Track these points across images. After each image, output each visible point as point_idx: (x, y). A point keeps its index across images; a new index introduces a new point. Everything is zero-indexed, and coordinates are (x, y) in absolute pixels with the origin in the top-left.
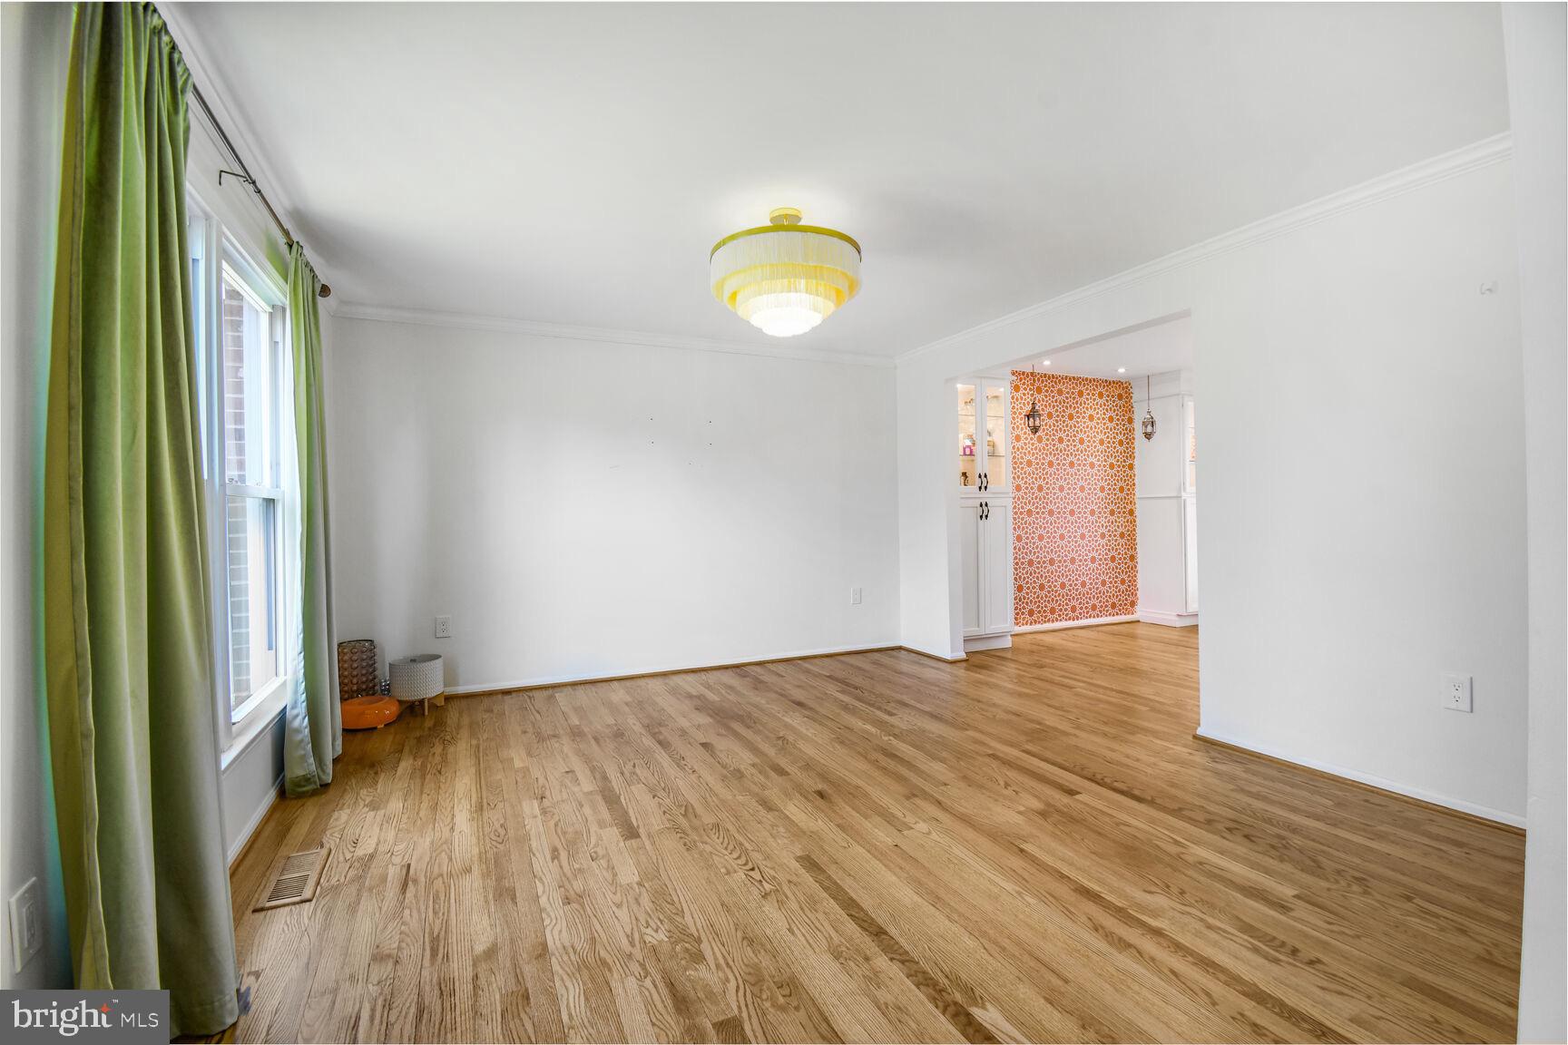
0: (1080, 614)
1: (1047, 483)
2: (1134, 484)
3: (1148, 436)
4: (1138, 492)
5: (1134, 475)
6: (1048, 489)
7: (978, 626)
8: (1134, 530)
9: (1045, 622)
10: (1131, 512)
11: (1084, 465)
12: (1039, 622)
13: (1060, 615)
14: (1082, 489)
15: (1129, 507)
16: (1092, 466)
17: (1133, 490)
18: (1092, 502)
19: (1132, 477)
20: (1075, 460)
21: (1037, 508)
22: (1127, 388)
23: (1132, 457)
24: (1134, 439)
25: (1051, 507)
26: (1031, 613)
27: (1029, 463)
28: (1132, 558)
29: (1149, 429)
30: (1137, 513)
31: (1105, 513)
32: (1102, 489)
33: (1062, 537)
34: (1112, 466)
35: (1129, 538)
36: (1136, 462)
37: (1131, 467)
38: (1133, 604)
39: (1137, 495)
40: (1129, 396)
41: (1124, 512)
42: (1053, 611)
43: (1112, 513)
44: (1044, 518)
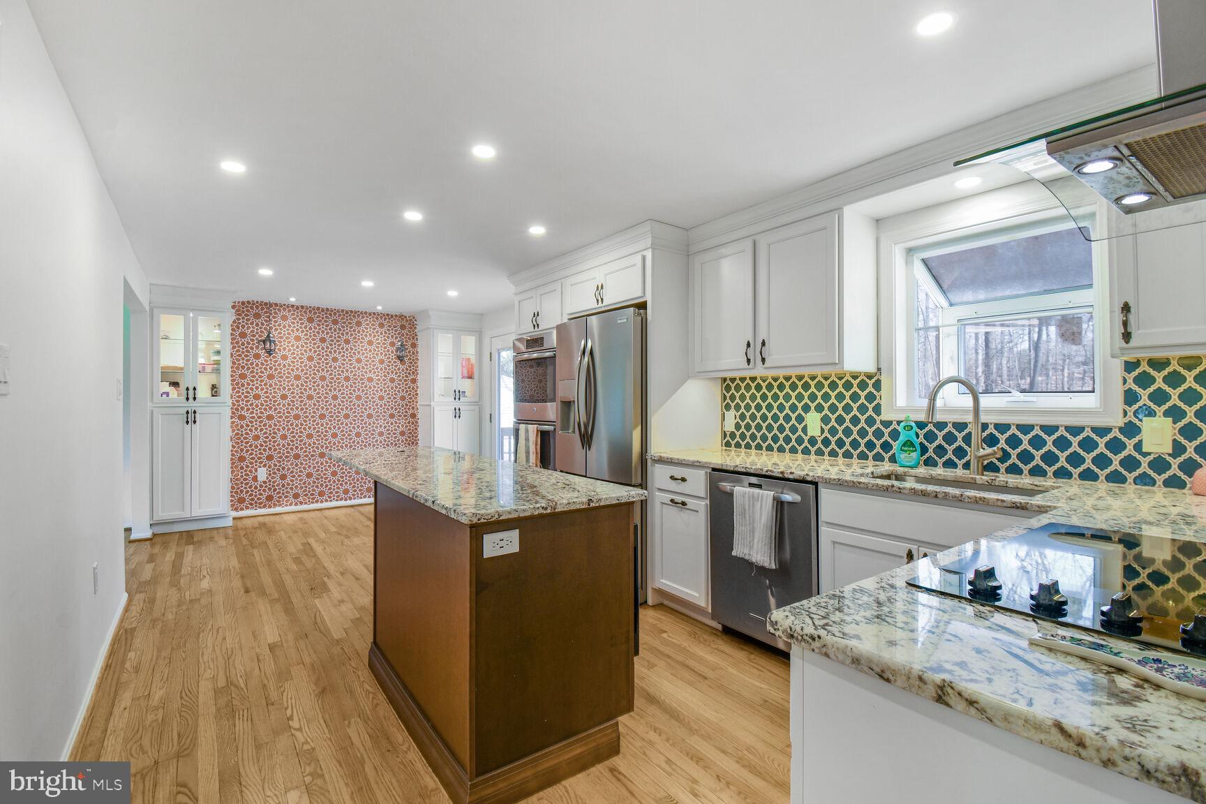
1: (319, 393)
2: (417, 394)
5: (417, 387)
6: (320, 397)
7: (183, 510)
8: (416, 429)
10: (413, 416)
11: (361, 379)
14: (359, 398)
15: (411, 412)
16: (370, 380)
17: (416, 398)
18: (370, 408)
19: (415, 389)
20: (351, 375)
21: (306, 412)
22: (411, 320)
23: (415, 372)
24: (418, 360)
25: (323, 412)
26: (296, 496)
30: (419, 416)
31: (384, 416)
32: (381, 398)
33: (334, 435)
34: (392, 380)
35: (410, 435)
37: (414, 381)
39: (420, 403)
40: (413, 327)
41: (405, 416)
43: (392, 416)
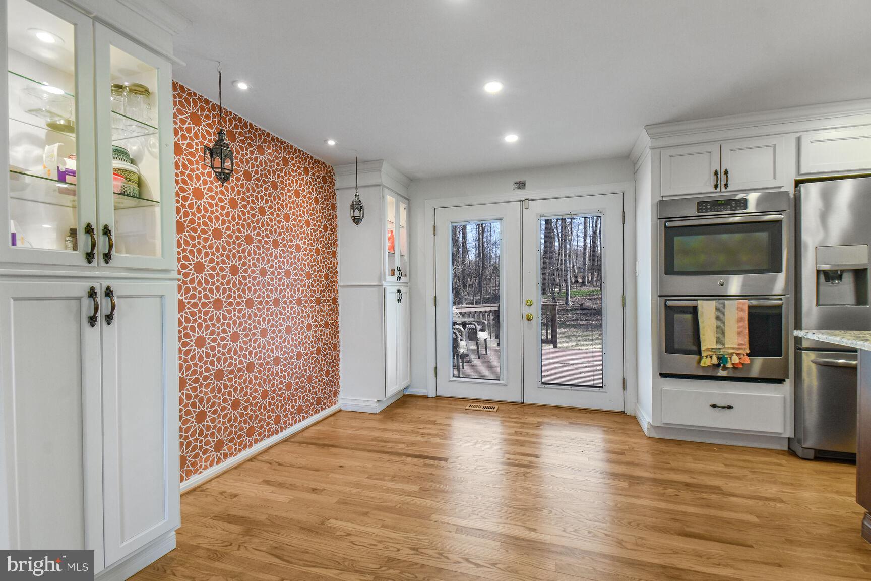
0: (285, 423)
1: (244, 264)
2: (337, 272)
3: (357, 221)
4: (341, 281)
5: (337, 263)
6: (246, 271)
8: (337, 318)
9: (240, 450)
10: (335, 301)
11: (290, 247)
12: (231, 454)
13: (260, 434)
14: (288, 274)
15: (332, 295)
16: (298, 248)
17: (336, 278)
18: (299, 289)
19: (335, 265)
20: (279, 239)
21: (229, 296)
22: (330, 173)
23: (335, 244)
24: (337, 227)
25: (251, 295)
27: (217, 234)
28: (336, 347)
29: (357, 213)
30: (339, 301)
31: (311, 301)
32: (309, 276)
33: (264, 333)
34: (317, 251)
35: (332, 326)
36: (339, 250)
37: (334, 254)
38: (336, 393)
39: (340, 283)
40: (332, 182)
41: (328, 301)
42: (250, 432)
43: (318, 301)
44: (240, 311)
